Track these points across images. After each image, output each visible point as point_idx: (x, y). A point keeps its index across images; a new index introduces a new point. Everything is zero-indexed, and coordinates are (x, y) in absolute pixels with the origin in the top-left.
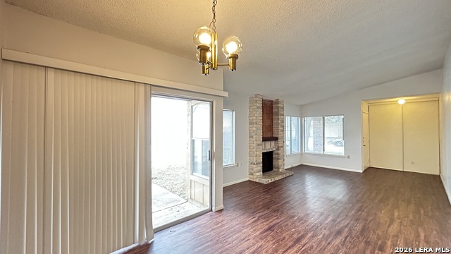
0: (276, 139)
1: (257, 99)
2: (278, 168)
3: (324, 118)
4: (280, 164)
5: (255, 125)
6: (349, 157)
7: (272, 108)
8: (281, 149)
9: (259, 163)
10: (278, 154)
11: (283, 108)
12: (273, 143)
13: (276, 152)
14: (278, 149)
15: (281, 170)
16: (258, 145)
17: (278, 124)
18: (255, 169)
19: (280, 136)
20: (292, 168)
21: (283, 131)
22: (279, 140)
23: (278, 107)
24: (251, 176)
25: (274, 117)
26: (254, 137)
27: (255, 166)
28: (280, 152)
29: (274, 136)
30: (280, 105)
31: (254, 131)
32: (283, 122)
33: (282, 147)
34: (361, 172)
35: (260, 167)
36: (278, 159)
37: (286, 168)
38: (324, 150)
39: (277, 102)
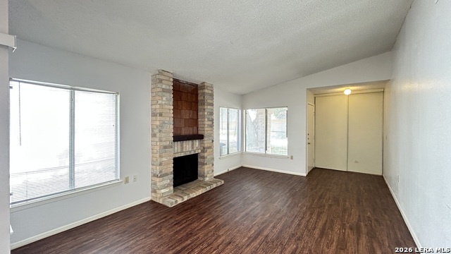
0: (201, 137)
1: (161, 77)
2: (204, 176)
3: (266, 110)
4: (206, 170)
5: (158, 118)
6: (292, 158)
7: (197, 95)
8: (208, 150)
9: (166, 174)
10: (204, 158)
11: (212, 95)
12: (197, 143)
13: (202, 154)
14: (204, 150)
15: (207, 179)
16: (165, 147)
17: (204, 116)
18: (158, 184)
19: (206, 134)
20: (228, 173)
21: (212, 126)
22: (205, 139)
23: (204, 93)
24: (154, 194)
25: (200, 107)
26: (158, 135)
27: (158, 180)
28: (206, 154)
29: (200, 133)
30: (206, 91)
31: (157, 126)
32: (212, 114)
33: (210, 148)
34: (305, 175)
35: (169, 180)
36: (204, 164)
37: (215, 175)
38: (266, 149)
39: (203, 86)
